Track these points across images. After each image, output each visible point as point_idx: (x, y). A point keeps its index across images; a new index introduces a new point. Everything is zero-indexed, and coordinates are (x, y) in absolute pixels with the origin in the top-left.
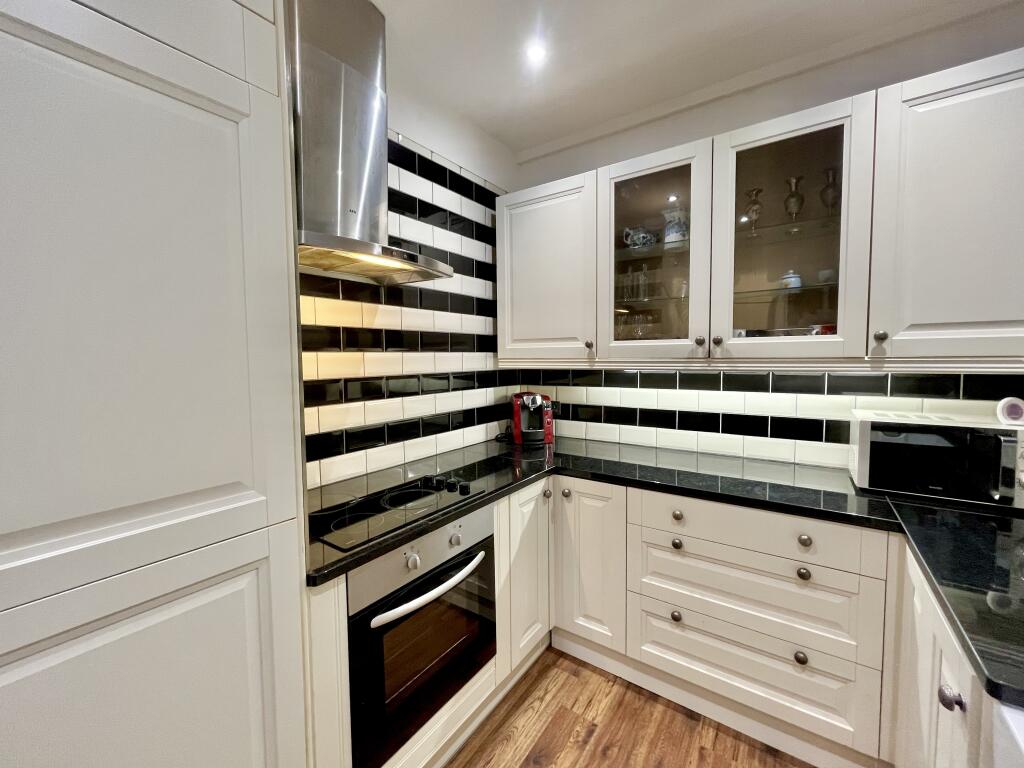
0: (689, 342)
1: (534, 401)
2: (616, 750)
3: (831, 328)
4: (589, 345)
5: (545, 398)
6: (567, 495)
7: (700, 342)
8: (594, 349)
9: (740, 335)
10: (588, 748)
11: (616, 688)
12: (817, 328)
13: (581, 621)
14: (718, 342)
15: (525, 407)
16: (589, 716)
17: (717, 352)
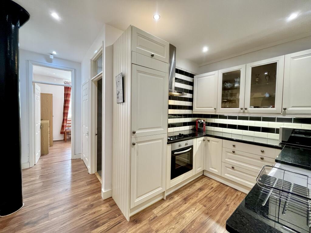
0: (239, 109)
1: (201, 121)
3: (274, 107)
4: (215, 109)
5: (204, 121)
6: (209, 141)
7: (242, 109)
8: (216, 110)
9: (252, 108)
13: (211, 169)
14: (246, 109)
15: (199, 122)
16: (212, 186)
17: (246, 111)
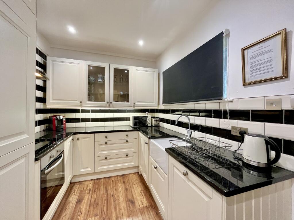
0: (105, 103)
1: (60, 118)
2: (97, 190)
3: (128, 102)
4: (81, 102)
6: (78, 139)
7: (108, 103)
9: (114, 102)
10: (90, 193)
11: (92, 181)
12: (126, 101)
13: (82, 170)
14: (111, 103)
15: (57, 119)
16: (88, 188)
17: (111, 105)
